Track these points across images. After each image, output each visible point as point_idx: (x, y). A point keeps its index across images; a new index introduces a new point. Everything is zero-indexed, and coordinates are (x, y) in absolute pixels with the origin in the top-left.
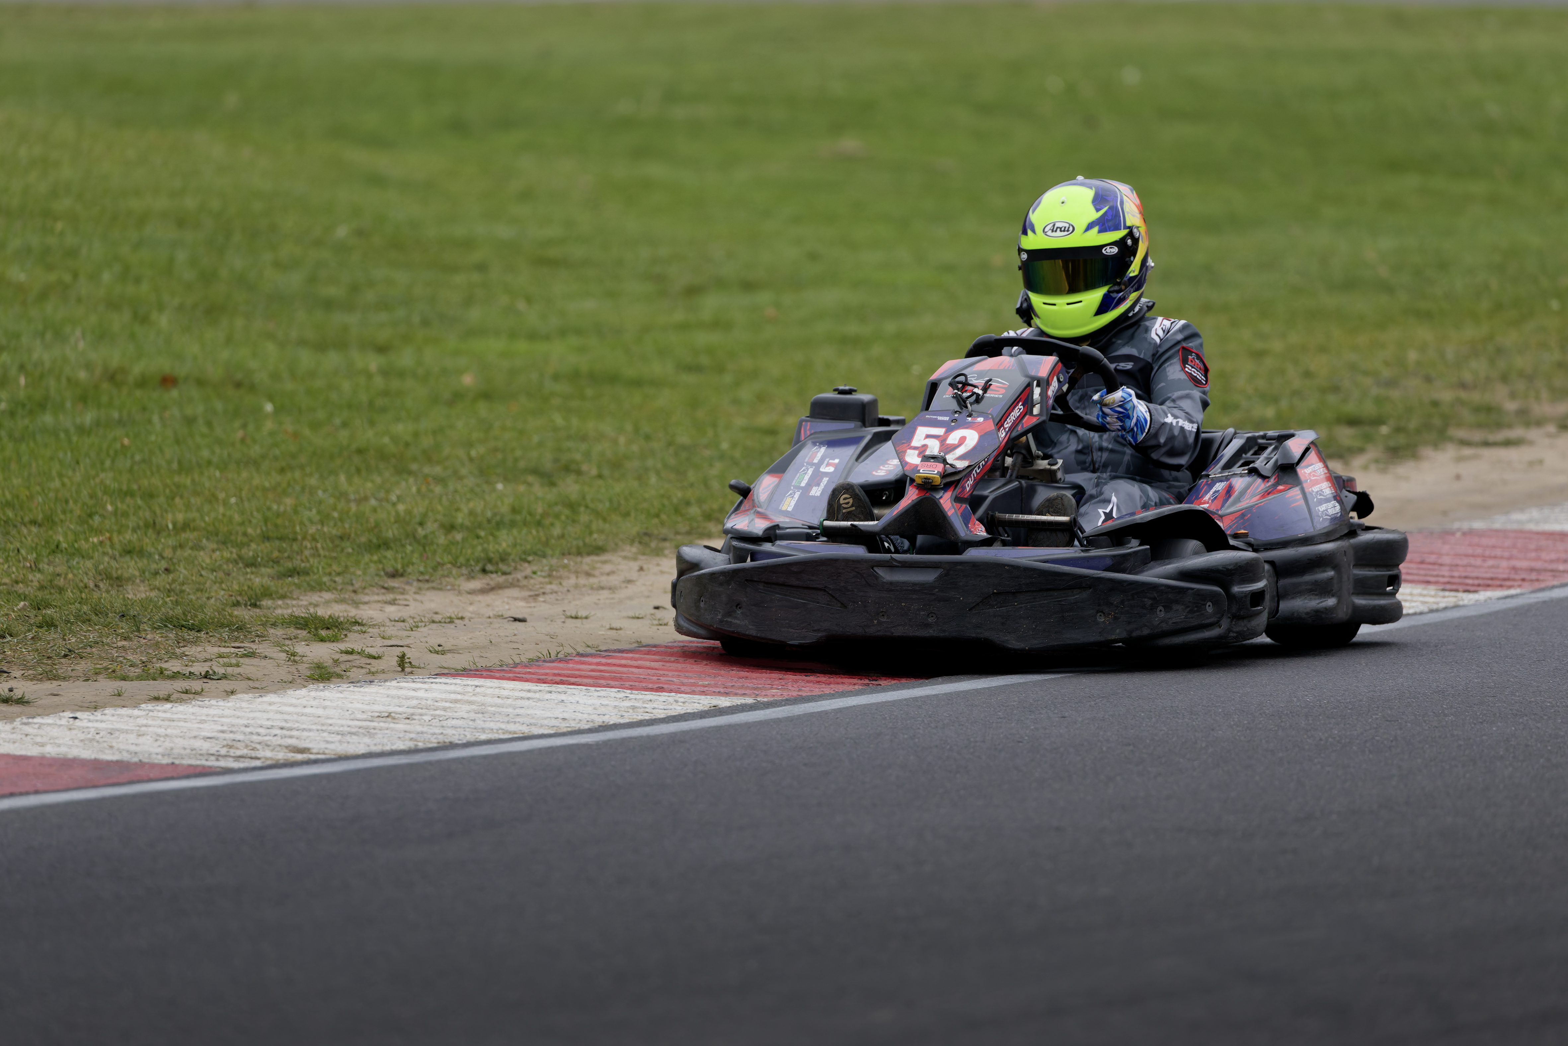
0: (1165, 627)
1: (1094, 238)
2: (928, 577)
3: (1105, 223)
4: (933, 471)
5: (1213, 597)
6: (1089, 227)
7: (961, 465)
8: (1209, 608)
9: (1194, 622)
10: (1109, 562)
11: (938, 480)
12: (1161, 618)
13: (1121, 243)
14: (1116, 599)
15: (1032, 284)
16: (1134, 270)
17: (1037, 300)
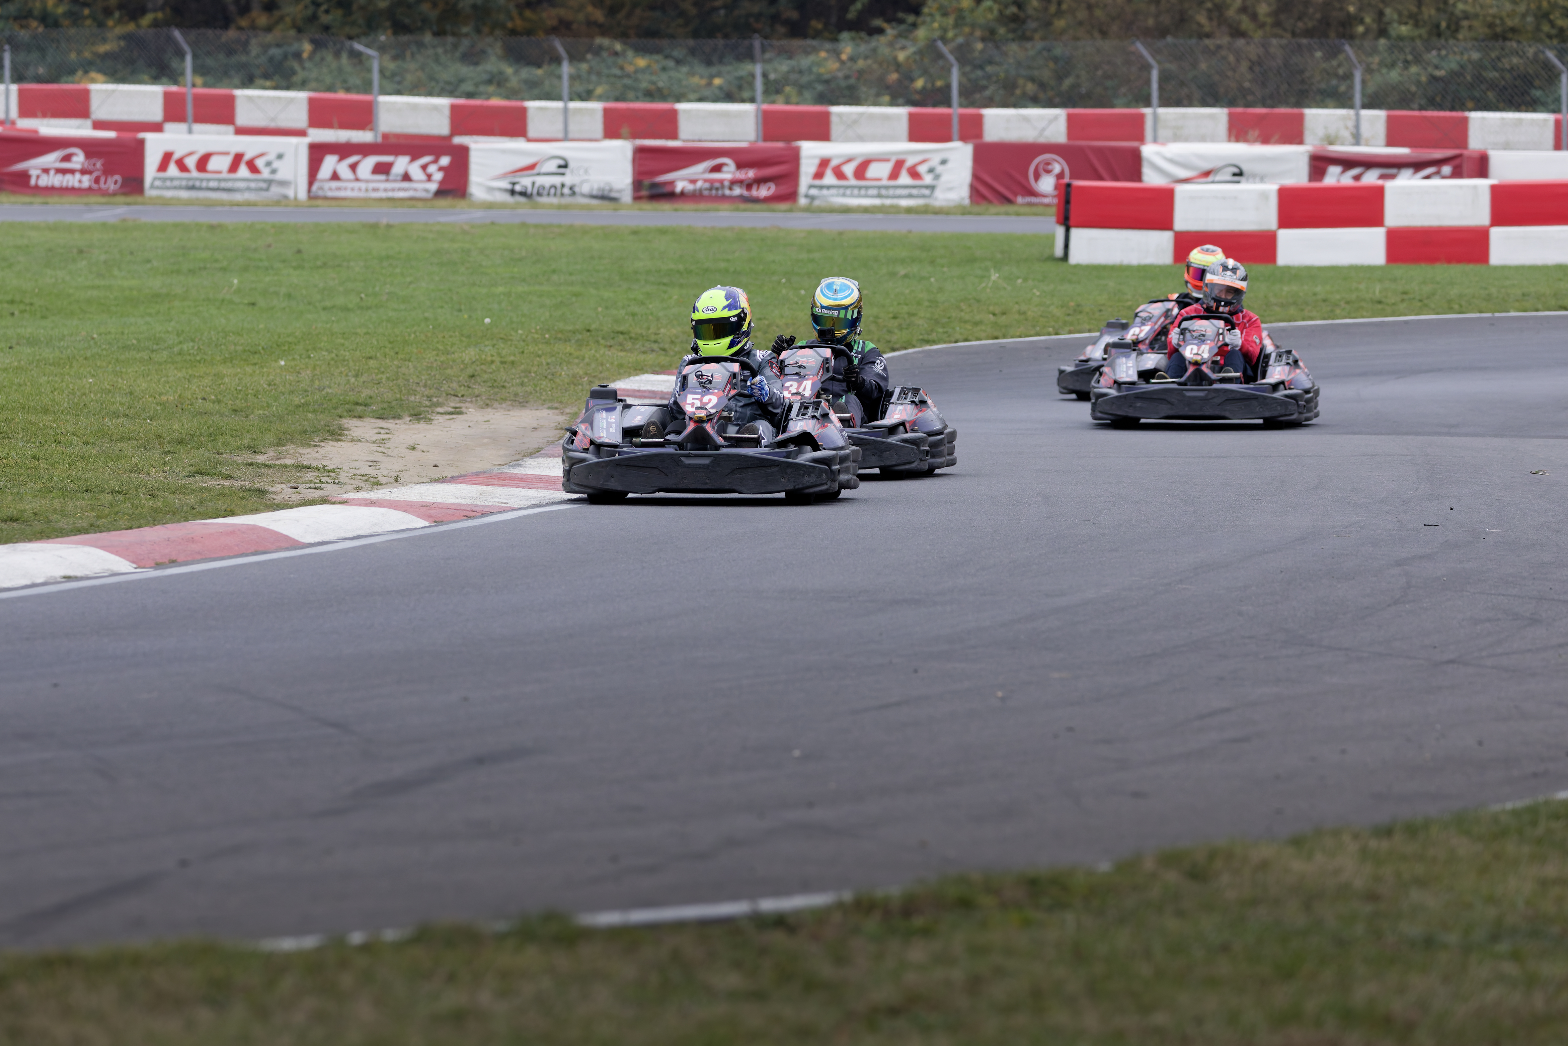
0: (808, 484)
1: (726, 314)
2: (706, 461)
3: (730, 307)
4: (702, 414)
5: (825, 471)
6: (724, 308)
7: (713, 411)
8: (824, 477)
9: (819, 483)
10: (785, 454)
11: (705, 418)
12: (808, 480)
13: (738, 315)
14: (789, 471)
15: (697, 336)
16: (745, 328)
17: (700, 343)
